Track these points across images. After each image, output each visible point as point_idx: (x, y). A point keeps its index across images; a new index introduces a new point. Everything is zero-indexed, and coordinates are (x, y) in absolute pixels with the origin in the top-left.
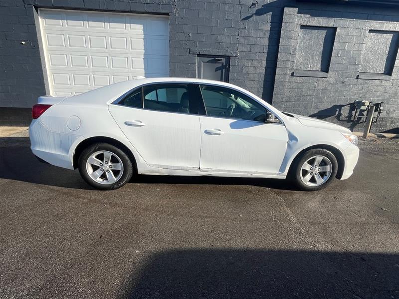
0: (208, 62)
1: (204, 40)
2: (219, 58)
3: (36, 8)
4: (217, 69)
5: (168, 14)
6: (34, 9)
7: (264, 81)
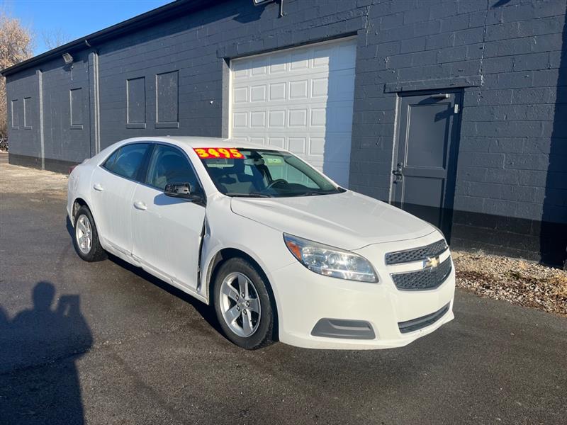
0: (422, 104)
1: (412, 64)
2: (441, 95)
3: (228, 60)
4: (439, 117)
5: (355, 33)
6: (224, 62)
7: (552, 138)
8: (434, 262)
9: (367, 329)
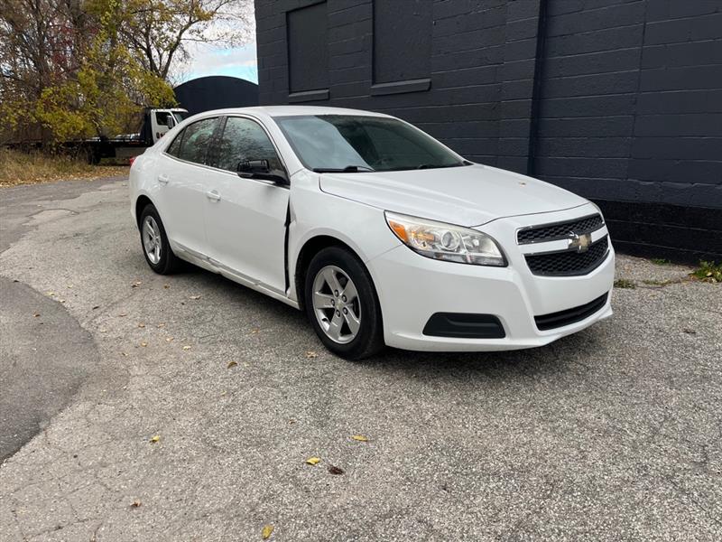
8: (583, 241)
9: (494, 325)
